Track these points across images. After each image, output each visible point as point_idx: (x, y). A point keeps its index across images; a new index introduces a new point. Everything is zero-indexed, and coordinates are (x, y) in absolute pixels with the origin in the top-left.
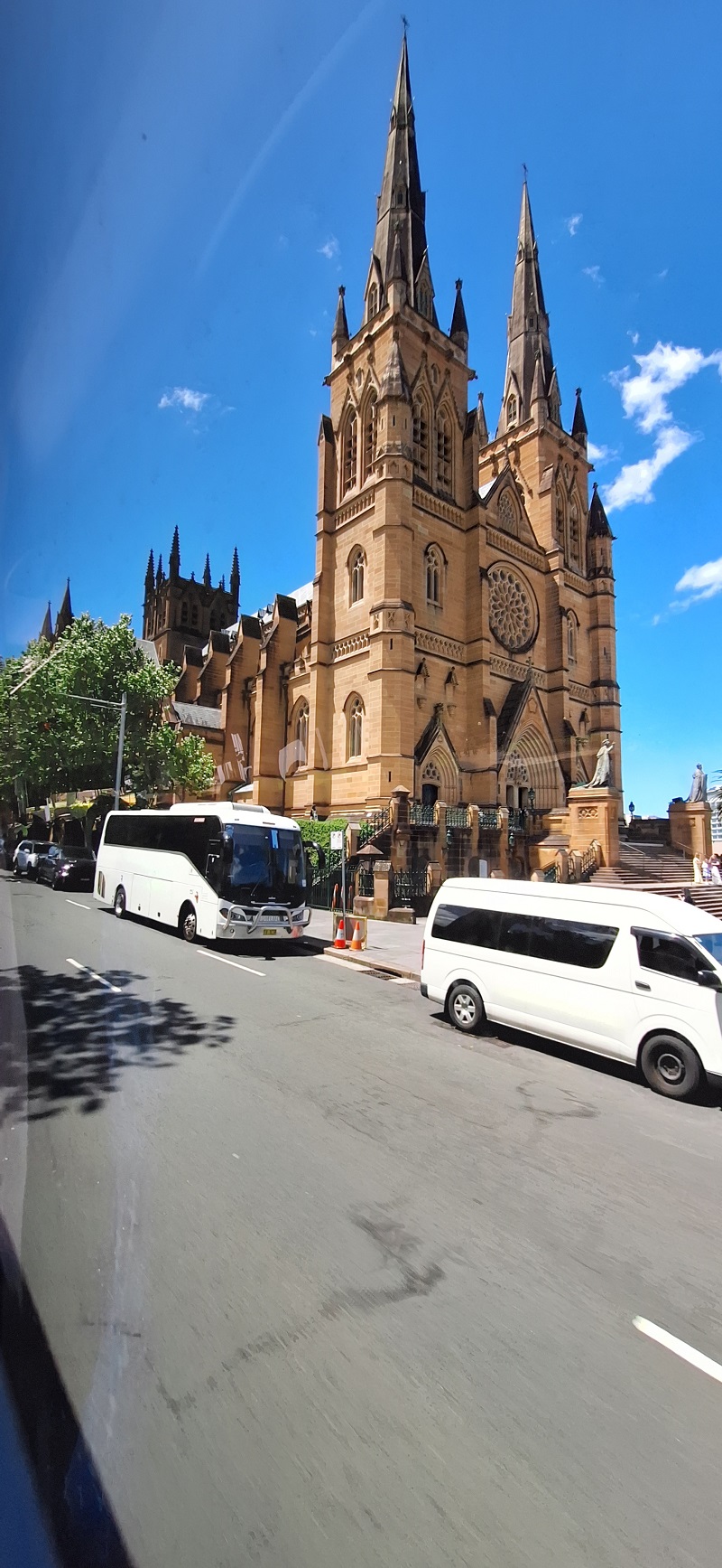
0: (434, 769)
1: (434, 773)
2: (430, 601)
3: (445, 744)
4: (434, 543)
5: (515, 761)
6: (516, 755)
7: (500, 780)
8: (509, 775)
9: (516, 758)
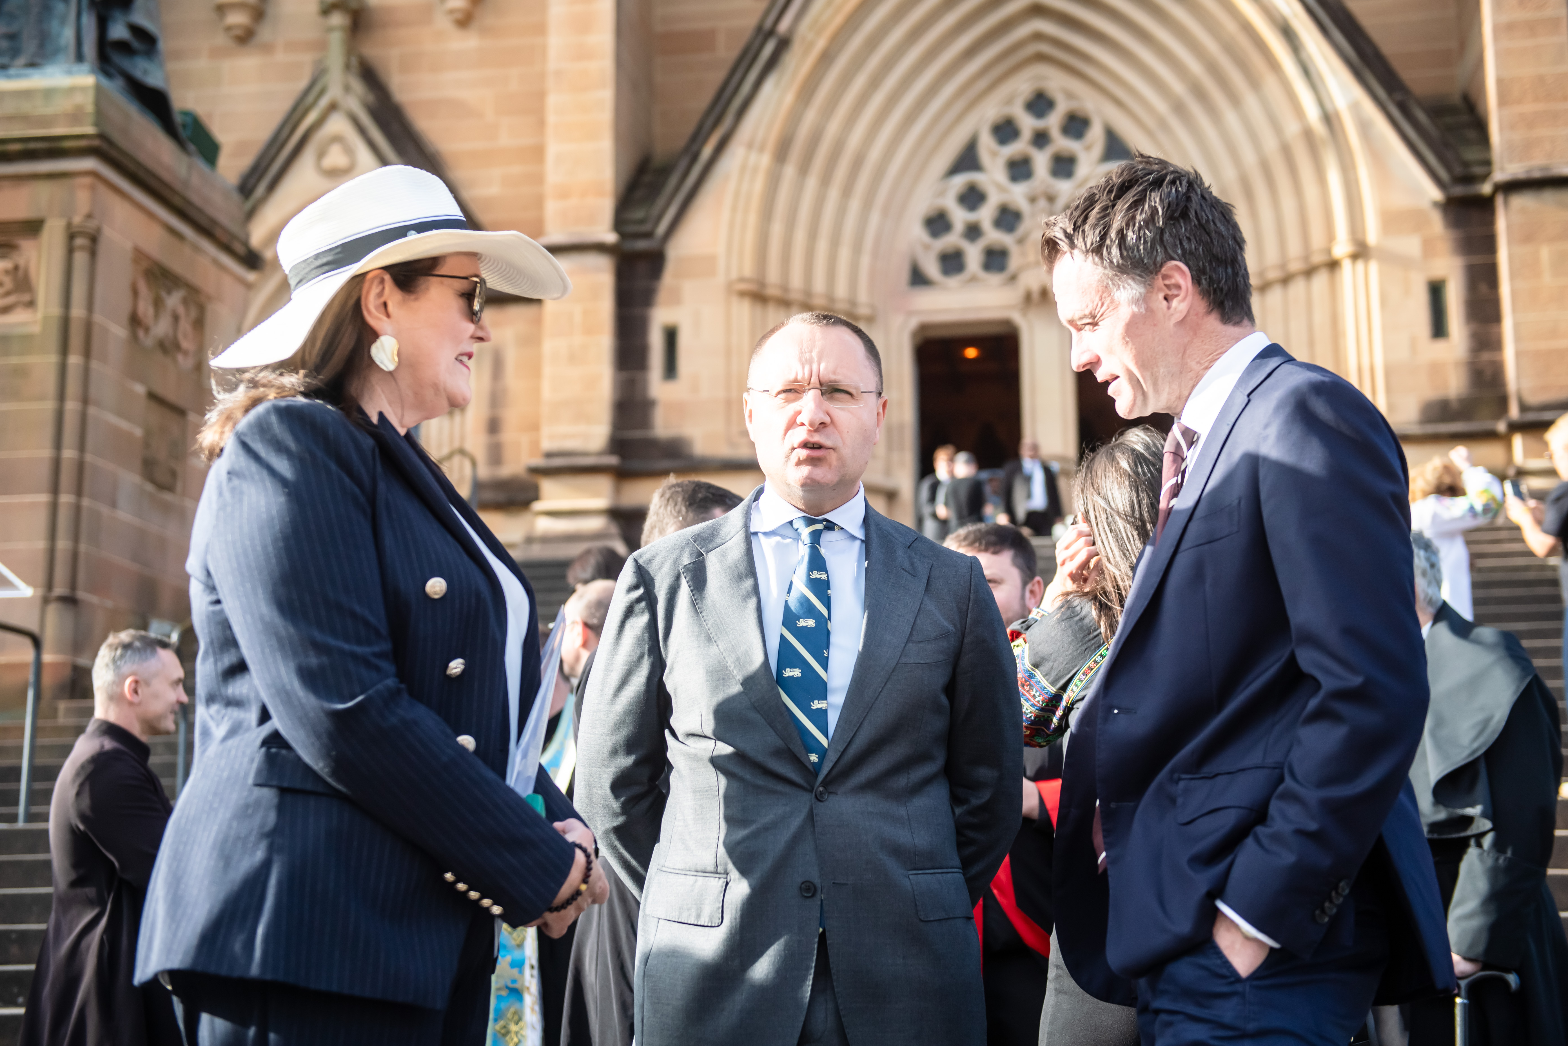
5: (1041, 161)
6: (1053, 122)
7: (676, 300)
8: (973, 254)
9: (1041, 139)
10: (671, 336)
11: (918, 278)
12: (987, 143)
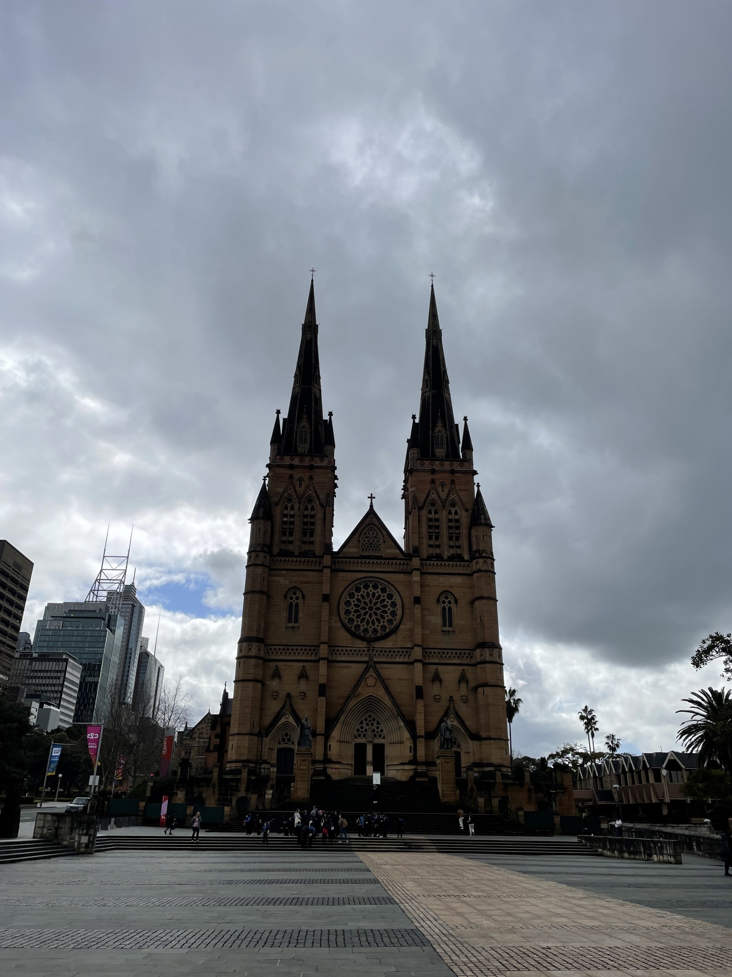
0: (289, 737)
1: (289, 740)
2: (290, 625)
3: (291, 720)
4: (294, 587)
5: (370, 723)
6: (371, 719)
7: (331, 741)
8: (362, 735)
9: (370, 721)
10: (330, 746)
11: (356, 737)
12: (364, 720)
